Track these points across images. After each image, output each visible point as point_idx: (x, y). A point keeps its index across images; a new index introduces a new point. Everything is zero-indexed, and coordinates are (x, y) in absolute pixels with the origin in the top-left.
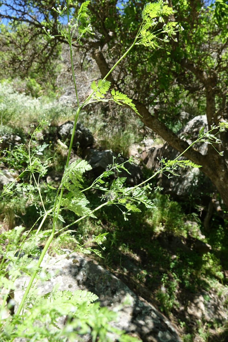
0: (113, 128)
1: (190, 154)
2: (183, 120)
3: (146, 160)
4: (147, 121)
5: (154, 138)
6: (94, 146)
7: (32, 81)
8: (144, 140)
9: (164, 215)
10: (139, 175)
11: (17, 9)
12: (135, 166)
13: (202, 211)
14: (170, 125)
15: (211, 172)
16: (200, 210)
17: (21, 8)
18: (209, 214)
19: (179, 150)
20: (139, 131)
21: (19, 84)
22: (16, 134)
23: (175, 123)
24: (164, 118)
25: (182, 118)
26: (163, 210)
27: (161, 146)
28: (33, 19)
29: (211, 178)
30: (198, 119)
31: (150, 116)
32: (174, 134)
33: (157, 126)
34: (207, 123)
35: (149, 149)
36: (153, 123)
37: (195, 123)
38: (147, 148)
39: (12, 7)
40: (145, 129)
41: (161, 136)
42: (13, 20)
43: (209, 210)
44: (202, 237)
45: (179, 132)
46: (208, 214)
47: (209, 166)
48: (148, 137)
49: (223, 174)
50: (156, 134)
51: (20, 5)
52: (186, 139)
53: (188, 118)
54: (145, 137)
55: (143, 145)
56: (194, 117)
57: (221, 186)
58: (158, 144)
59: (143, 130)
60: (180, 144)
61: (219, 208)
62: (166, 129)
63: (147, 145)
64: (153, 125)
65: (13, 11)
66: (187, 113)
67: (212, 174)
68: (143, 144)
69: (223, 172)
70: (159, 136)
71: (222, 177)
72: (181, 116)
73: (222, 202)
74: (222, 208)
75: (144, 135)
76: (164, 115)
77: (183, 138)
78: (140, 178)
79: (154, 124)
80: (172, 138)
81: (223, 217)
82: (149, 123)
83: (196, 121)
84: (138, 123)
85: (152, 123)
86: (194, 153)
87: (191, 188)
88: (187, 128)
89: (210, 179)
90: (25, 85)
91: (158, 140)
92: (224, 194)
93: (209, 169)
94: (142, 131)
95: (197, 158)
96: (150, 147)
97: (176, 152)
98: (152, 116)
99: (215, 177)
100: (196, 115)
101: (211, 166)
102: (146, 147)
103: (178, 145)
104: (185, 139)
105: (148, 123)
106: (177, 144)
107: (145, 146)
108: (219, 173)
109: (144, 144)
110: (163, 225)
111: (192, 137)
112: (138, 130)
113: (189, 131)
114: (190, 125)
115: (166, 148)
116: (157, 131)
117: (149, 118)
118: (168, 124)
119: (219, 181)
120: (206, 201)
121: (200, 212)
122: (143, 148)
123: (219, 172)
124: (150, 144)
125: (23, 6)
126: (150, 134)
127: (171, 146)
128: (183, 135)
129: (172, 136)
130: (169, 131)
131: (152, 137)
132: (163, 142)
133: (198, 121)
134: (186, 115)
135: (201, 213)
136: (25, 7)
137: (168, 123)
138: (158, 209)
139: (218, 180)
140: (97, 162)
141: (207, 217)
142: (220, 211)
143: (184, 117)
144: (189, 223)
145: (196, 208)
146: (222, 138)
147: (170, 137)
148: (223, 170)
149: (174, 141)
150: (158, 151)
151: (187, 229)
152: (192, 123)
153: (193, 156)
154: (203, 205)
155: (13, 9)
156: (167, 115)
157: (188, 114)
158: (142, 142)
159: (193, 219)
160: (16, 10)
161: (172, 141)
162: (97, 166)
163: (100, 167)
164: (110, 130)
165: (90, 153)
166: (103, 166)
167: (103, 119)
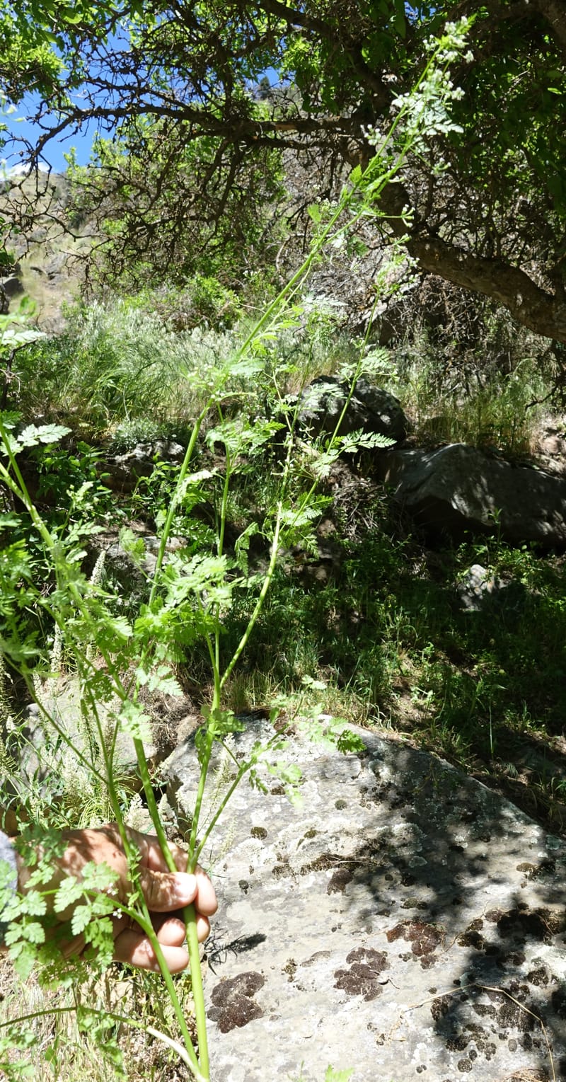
7: (207, 283)
11: (120, 83)
17: (130, 79)
21: (170, 301)
22: (171, 440)
28: (167, 100)
39: (105, 82)
42: (112, 117)
51: (126, 71)
65: (111, 93)
90: (189, 301)
125: (134, 72)
136: (138, 72)
140: (422, 483)
155: (110, 87)
160: (118, 88)
162: (421, 497)
163: (430, 499)
164: (458, 381)
165: (399, 463)
166: (441, 496)
167: (429, 350)
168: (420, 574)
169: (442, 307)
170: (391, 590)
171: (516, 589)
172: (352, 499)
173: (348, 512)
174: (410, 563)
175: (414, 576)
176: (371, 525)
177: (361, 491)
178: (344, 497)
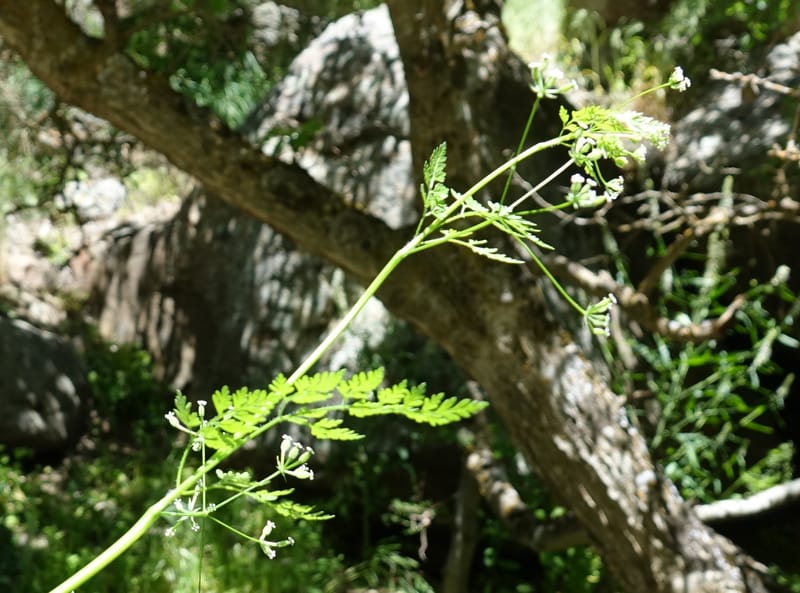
1: (327, 229)
2: (271, 49)
3: (96, 302)
4: (66, 68)
5: (123, 170)
8: (70, 187)
9: (233, 581)
10: (66, 385)
12: (37, 339)
13: (430, 529)
14: (205, 85)
15: (446, 315)
16: (414, 528)
18: (466, 539)
19: (262, 214)
20: (33, 139)
23: (230, 71)
24: (162, 50)
25: (262, 40)
26: (224, 559)
27: (170, 207)
29: (450, 349)
30: (341, 35)
31: (81, 42)
32: (225, 130)
33: (124, 96)
34: (393, 51)
35: (105, 236)
36: (101, 77)
37: (333, 56)
38: (93, 230)
40: (63, 126)
41: (159, 151)
43: (459, 520)
45: (253, 121)
46: (459, 537)
47: (436, 286)
48: (89, 166)
49: (510, 316)
50: (132, 146)
52: (295, 150)
53: (293, 37)
54: (70, 173)
55: (70, 217)
56: (323, 29)
57: (505, 380)
58: (153, 202)
59: (56, 133)
60: (264, 182)
61: (510, 499)
62: (182, 105)
63: (93, 212)
64: (106, 90)
66: (286, 10)
67: (454, 323)
68: (66, 210)
69: (508, 305)
70: (151, 155)
71: (506, 332)
72: (255, 27)
73: (522, 466)
74: (522, 496)
75: (67, 161)
76: (162, 31)
77: (278, 149)
78: (76, 400)
79: (111, 85)
80: (216, 153)
81: (533, 545)
82: (80, 81)
83: (331, 48)
84: (23, 95)
85: (94, 77)
86: (347, 222)
88: (294, 90)
89: (446, 356)
91: (146, 180)
92: (525, 424)
93: (434, 301)
94: (50, 137)
95: (366, 246)
96: (112, 224)
97: (250, 229)
98: (93, 42)
99: (471, 336)
100: (332, 14)
101: (444, 279)
102: (89, 228)
103: (258, 187)
104: (287, 155)
105: (72, 80)
106: (249, 184)
107: (81, 221)
108: (489, 316)
109: (73, 208)
111: (327, 137)
112: (24, 134)
113: (303, 105)
114: (305, 74)
115: (194, 216)
116: (133, 122)
117: (72, 51)
118: (190, 83)
119: (494, 356)
121: (417, 535)
122: (72, 236)
123: (485, 307)
124: (107, 208)
126: (98, 149)
127: (223, 204)
128: (274, 132)
129: (219, 141)
130: (194, 117)
131: (112, 165)
132: (175, 185)
133: (344, 45)
134: (284, 24)
135: (424, 540)
137: (189, 75)
138: (201, 556)
139: (485, 351)
141: (458, 553)
142: (515, 513)
143: (271, 35)
145: (395, 519)
146: (483, 124)
147: (208, 146)
148: (507, 297)
149: (229, 170)
150: (153, 239)
152: (312, 59)
153: (345, 236)
154: (428, 496)
156: (177, 33)
157: (292, 14)
158: (59, 203)
161: (220, 170)
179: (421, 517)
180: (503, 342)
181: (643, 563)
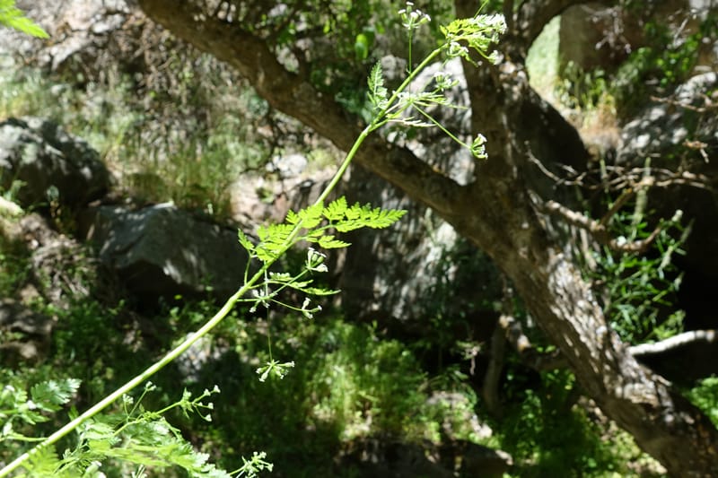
0: (168, 128)
1: (423, 185)
4: (276, 90)
5: (305, 149)
6: (112, 195)
8: (276, 159)
9: (365, 385)
13: (477, 358)
14: (352, 102)
15: (490, 235)
16: (468, 356)
18: (497, 363)
20: (254, 130)
24: (328, 82)
25: (385, 76)
26: (360, 371)
27: (332, 172)
29: (491, 254)
30: (432, 75)
31: (285, 75)
33: (309, 106)
34: (464, 85)
35: (295, 188)
36: (295, 95)
38: (289, 184)
40: (272, 124)
43: (493, 352)
44: (482, 433)
46: (493, 362)
47: (484, 218)
48: (286, 147)
49: (526, 237)
50: (311, 135)
52: (406, 139)
54: (276, 150)
55: (275, 176)
57: (523, 273)
58: (322, 168)
59: (268, 127)
60: (388, 158)
61: (523, 342)
62: (342, 112)
63: (288, 174)
64: (298, 103)
66: (399, 59)
67: (494, 240)
68: (274, 172)
69: (526, 230)
70: (321, 140)
71: (524, 246)
73: (530, 322)
74: (530, 340)
75: (274, 143)
76: (329, 71)
77: (396, 139)
79: (301, 100)
81: (535, 367)
82: (284, 97)
83: (429, 81)
84: (249, 105)
85: (291, 95)
86: (434, 181)
87: (438, 293)
89: (489, 259)
91: (319, 156)
92: (534, 298)
93: (483, 227)
94: (264, 131)
95: (445, 195)
96: (298, 181)
98: (292, 75)
99: (504, 248)
101: (489, 215)
102: (286, 182)
103: (384, 160)
104: (401, 142)
105: (279, 97)
106: (379, 158)
107: (281, 178)
108: (514, 236)
109: (277, 171)
110: (364, 417)
111: (424, 132)
112: (250, 128)
115: (347, 176)
116: (313, 121)
117: (279, 80)
118: (344, 100)
119: (517, 259)
120: (484, 326)
121: (469, 361)
122: (276, 187)
123: (512, 231)
124: (295, 171)
126: (291, 137)
127: (364, 169)
131: (300, 147)
132: (335, 159)
134: (398, 68)
135: (473, 363)
137: (344, 96)
138: (346, 370)
139: (512, 256)
140: (131, 246)
141: (492, 372)
142: (525, 350)
143: (390, 74)
144: (441, 398)
145: (457, 351)
146: (514, 126)
148: (526, 225)
151: (439, 417)
156: (338, 72)
157: (402, 61)
158: (269, 168)
159: (451, 386)
162: (131, 261)
163: (141, 264)
164: (159, 135)
165: (103, 220)
166: (153, 260)
167: (129, 100)
168: (134, 342)
169: (142, 56)
170: (107, 363)
171: (232, 358)
172: (56, 261)
173: (52, 274)
174: (123, 333)
175: (127, 345)
176: (79, 290)
177: (64, 251)
178: (45, 258)
179: (472, 350)
180: (522, 252)
181: (599, 378)
